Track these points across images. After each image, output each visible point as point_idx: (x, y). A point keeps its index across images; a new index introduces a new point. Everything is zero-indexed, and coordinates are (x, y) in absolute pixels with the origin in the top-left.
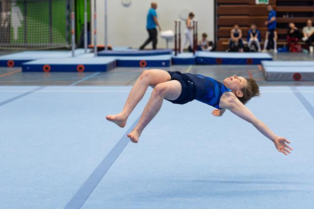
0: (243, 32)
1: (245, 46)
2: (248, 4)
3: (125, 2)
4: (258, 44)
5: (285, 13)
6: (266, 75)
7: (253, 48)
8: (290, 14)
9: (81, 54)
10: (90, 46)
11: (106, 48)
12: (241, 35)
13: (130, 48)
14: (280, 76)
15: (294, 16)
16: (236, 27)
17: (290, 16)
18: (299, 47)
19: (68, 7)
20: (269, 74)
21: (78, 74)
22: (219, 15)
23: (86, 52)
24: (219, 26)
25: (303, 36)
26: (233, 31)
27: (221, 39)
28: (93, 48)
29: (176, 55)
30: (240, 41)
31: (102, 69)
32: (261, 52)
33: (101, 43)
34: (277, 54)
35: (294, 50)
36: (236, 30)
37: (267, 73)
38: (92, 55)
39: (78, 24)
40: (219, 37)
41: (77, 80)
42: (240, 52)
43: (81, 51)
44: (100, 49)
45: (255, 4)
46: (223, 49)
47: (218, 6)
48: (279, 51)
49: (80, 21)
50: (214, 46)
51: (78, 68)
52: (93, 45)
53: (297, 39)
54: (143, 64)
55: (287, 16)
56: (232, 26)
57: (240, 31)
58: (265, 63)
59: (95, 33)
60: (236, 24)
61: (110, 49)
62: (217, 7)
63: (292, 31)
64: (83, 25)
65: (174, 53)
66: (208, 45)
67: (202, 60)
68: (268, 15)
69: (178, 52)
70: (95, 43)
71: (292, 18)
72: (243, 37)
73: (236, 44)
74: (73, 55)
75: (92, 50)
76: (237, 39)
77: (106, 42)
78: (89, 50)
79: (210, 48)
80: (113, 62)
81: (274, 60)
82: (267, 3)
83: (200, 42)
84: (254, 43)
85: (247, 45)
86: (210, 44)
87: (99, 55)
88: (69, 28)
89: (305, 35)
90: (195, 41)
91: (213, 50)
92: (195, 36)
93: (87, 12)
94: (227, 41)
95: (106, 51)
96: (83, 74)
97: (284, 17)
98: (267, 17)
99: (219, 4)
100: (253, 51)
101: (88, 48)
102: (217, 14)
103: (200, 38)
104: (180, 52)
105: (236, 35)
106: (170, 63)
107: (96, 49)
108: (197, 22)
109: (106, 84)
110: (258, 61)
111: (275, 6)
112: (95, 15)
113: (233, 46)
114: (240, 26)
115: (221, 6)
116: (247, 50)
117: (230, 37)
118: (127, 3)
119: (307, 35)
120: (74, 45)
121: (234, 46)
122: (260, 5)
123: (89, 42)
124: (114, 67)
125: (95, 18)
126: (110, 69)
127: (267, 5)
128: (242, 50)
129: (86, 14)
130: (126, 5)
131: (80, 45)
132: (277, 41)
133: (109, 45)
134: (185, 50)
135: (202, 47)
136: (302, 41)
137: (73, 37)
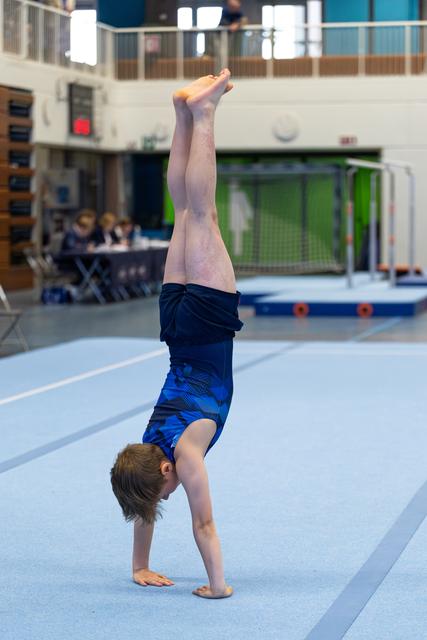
9: (363, 283)
10: (379, 267)
11: (412, 272)
19: (338, 193)
21: (360, 321)
23: (373, 280)
28: (386, 271)
38: (385, 285)
39: (357, 225)
43: (363, 277)
49: (361, 220)
51: (359, 309)
52: (385, 263)
59: (392, 242)
61: (418, 272)
64: (368, 227)
70: (392, 261)
74: (350, 285)
75: (385, 275)
77: (412, 260)
78: (378, 276)
87: (399, 285)
88: (339, 233)
93: (375, 202)
96: (370, 321)
101: (378, 271)
107: (392, 274)
109: (411, 340)
112: (392, 209)
120: (350, 267)
125: (391, 214)
126: (421, 312)
129: (373, 205)
137: (350, 251)
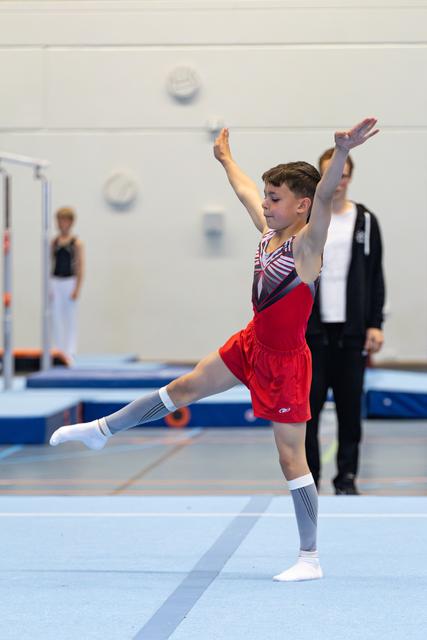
3: (116, 194)
11: (46, 362)
13: (134, 360)
33: (26, 343)
54: (178, 415)
59: (6, 305)
61: (59, 362)
67: (387, 402)
80: (72, 409)
107: (9, 364)
118: (125, 198)
125: (6, 251)
130: (120, 207)
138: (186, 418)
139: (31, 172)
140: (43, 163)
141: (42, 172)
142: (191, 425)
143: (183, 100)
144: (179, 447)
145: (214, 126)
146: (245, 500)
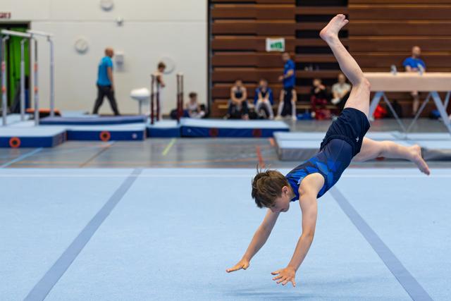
0: (248, 90)
1: (252, 111)
2: (255, 51)
3: (79, 47)
4: (270, 108)
5: (307, 64)
6: (280, 152)
7: (262, 114)
8: (315, 65)
9: (16, 122)
10: (28, 110)
11: (52, 114)
12: (245, 95)
13: (87, 113)
14: (300, 154)
15: (321, 68)
16: (239, 83)
17: (314, 69)
18: (327, 113)
20: (284, 151)
21: (12, 151)
22: (214, 67)
23: (22, 120)
24: (214, 83)
25: (332, 96)
26: (234, 89)
27: (217, 101)
28: (33, 113)
29: (152, 123)
30: (244, 104)
31: (45, 143)
32: (273, 120)
33: (44, 107)
34: (297, 122)
35: (320, 118)
36: (239, 88)
37: (282, 149)
38: (32, 123)
39: (12, 79)
40: (214, 98)
41: (9, 159)
42: (244, 119)
43: (16, 117)
44: (44, 114)
45: (265, 51)
46: (220, 115)
47: (213, 54)
48: (299, 119)
49: (14, 74)
50: (207, 111)
51: (11, 142)
52: (33, 108)
53: (325, 101)
54: (105, 136)
55: (311, 68)
56: (233, 82)
57: (243, 89)
58: (279, 135)
59: (36, 91)
60: (239, 79)
61: (57, 114)
62: (211, 56)
63: (317, 91)
64: (19, 80)
65: (149, 120)
66: (199, 109)
67: (189, 131)
68: (283, 67)
69: (155, 119)
70: (36, 106)
71: (318, 71)
72: (248, 98)
73: (239, 108)
74: (4, 124)
75: (32, 116)
76: (239, 101)
77: (52, 104)
78: (27, 117)
79: (202, 113)
80: (63, 134)
81: (293, 131)
82: (282, 50)
83: (187, 105)
84: (263, 107)
85: (253, 109)
86: (202, 107)
87: (41, 123)
89: (335, 95)
90: (180, 103)
91: (206, 117)
92: (180, 96)
93: (25, 60)
94: (225, 104)
95: (52, 118)
96: (19, 151)
97: (307, 69)
98: (282, 70)
99: (214, 51)
100: (262, 118)
101: (27, 113)
102: (212, 65)
103: (187, 100)
104: (158, 120)
105: (239, 95)
106: (144, 136)
107: (37, 115)
108: (182, 77)
109: (51, 166)
110: (268, 133)
111: (293, 54)
112: (36, 66)
113: (233, 111)
114: (244, 82)
115: (217, 54)
116: (254, 117)
117: (229, 98)
118: (83, 48)
119: (339, 95)
120: (5, 109)
121: (236, 111)
122: (271, 52)
123: (28, 105)
124: (63, 141)
125: (36, 71)
126: (58, 144)
127: (282, 53)
128: (247, 116)
129: (23, 63)
130: (82, 52)
131: (15, 110)
132: (297, 104)
133: (56, 109)
134: (165, 117)
135: (190, 113)
136: (332, 104)
137: (5, 97)
138: (109, 136)
139: (46, 39)
140: (51, 35)
141: (51, 39)
142: (111, 139)
143: (107, 10)
144: (106, 149)
145: (119, 19)
146: (131, 170)
